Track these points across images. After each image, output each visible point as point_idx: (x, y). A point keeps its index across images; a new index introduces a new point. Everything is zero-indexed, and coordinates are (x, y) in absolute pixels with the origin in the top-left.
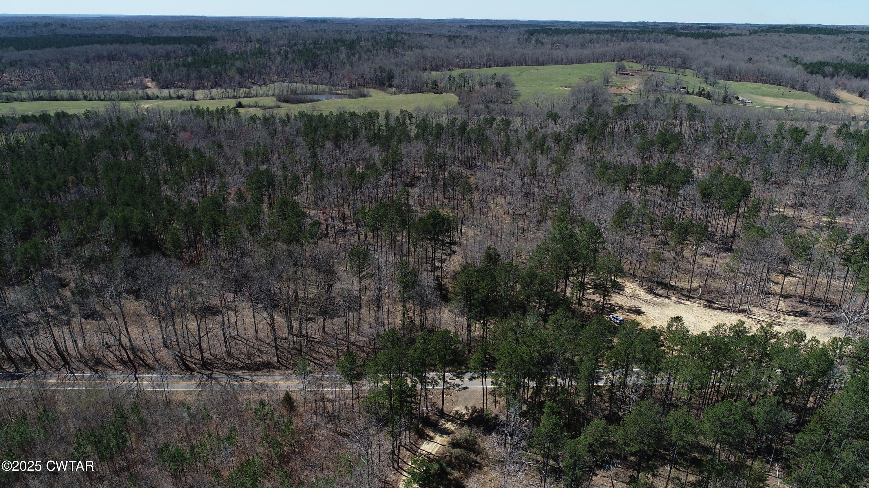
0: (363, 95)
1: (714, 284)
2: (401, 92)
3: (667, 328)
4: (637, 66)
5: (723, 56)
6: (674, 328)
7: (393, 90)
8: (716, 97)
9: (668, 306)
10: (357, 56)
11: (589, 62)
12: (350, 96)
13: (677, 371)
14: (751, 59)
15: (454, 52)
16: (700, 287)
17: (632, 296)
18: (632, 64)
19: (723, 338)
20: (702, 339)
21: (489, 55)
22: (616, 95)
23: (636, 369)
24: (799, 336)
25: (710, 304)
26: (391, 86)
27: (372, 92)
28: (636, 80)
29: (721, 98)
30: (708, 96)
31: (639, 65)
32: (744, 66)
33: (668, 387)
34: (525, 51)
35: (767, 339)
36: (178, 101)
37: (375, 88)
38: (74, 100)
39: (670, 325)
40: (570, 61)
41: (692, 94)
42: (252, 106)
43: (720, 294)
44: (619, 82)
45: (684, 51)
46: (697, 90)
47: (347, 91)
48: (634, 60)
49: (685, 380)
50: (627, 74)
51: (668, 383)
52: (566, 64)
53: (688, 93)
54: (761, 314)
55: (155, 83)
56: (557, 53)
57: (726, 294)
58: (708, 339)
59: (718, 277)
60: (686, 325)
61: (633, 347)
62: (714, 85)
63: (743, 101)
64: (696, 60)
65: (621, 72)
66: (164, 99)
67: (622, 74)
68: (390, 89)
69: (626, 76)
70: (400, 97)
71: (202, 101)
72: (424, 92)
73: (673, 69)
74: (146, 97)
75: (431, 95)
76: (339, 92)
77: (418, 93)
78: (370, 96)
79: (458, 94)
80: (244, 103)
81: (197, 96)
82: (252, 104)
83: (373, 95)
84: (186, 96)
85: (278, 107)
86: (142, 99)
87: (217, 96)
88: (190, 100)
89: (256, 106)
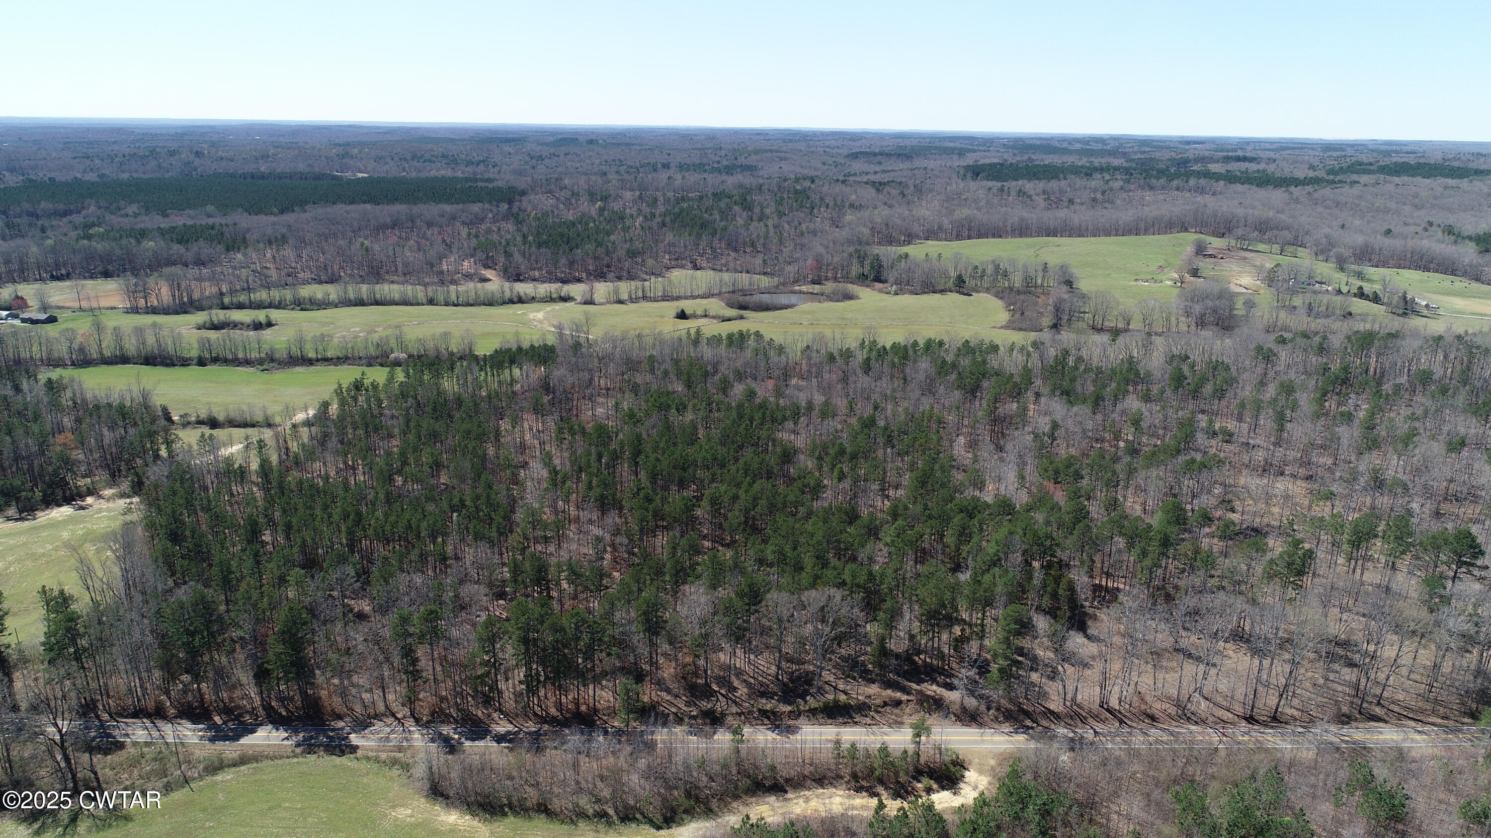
0: (847, 296)
2: (905, 292)
5: (1342, 225)
7: (890, 287)
12: (830, 298)
14: (1389, 231)
26: (878, 280)
28: (1236, 268)
30: (1376, 300)
31: (1217, 239)
36: (569, 305)
37: (852, 283)
38: (411, 304)
41: (1348, 294)
42: (702, 316)
44: (1210, 270)
50: (1216, 256)
52: (1094, 236)
53: (1340, 293)
65: (1202, 252)
67: (1205, 256)
68: (878, 285)
69: (1213, 260)
70: (907, 300)
71: (609, 306)
72: (942, 291)
73: (1276, 248)
74: (516, 299)
75: (954, 297)
76: (804, 288)
77: (934, 292)
78: (858, 298)
79: (997, 295)
80: (688, 312)
81: (597, 298)
82: (699, 313)
83: (861, 295)
84: (579, 298)
85: (742, 318)
86: (511, 302)
87: (625, 296)
88: (585, 303)
89: (706, 316)
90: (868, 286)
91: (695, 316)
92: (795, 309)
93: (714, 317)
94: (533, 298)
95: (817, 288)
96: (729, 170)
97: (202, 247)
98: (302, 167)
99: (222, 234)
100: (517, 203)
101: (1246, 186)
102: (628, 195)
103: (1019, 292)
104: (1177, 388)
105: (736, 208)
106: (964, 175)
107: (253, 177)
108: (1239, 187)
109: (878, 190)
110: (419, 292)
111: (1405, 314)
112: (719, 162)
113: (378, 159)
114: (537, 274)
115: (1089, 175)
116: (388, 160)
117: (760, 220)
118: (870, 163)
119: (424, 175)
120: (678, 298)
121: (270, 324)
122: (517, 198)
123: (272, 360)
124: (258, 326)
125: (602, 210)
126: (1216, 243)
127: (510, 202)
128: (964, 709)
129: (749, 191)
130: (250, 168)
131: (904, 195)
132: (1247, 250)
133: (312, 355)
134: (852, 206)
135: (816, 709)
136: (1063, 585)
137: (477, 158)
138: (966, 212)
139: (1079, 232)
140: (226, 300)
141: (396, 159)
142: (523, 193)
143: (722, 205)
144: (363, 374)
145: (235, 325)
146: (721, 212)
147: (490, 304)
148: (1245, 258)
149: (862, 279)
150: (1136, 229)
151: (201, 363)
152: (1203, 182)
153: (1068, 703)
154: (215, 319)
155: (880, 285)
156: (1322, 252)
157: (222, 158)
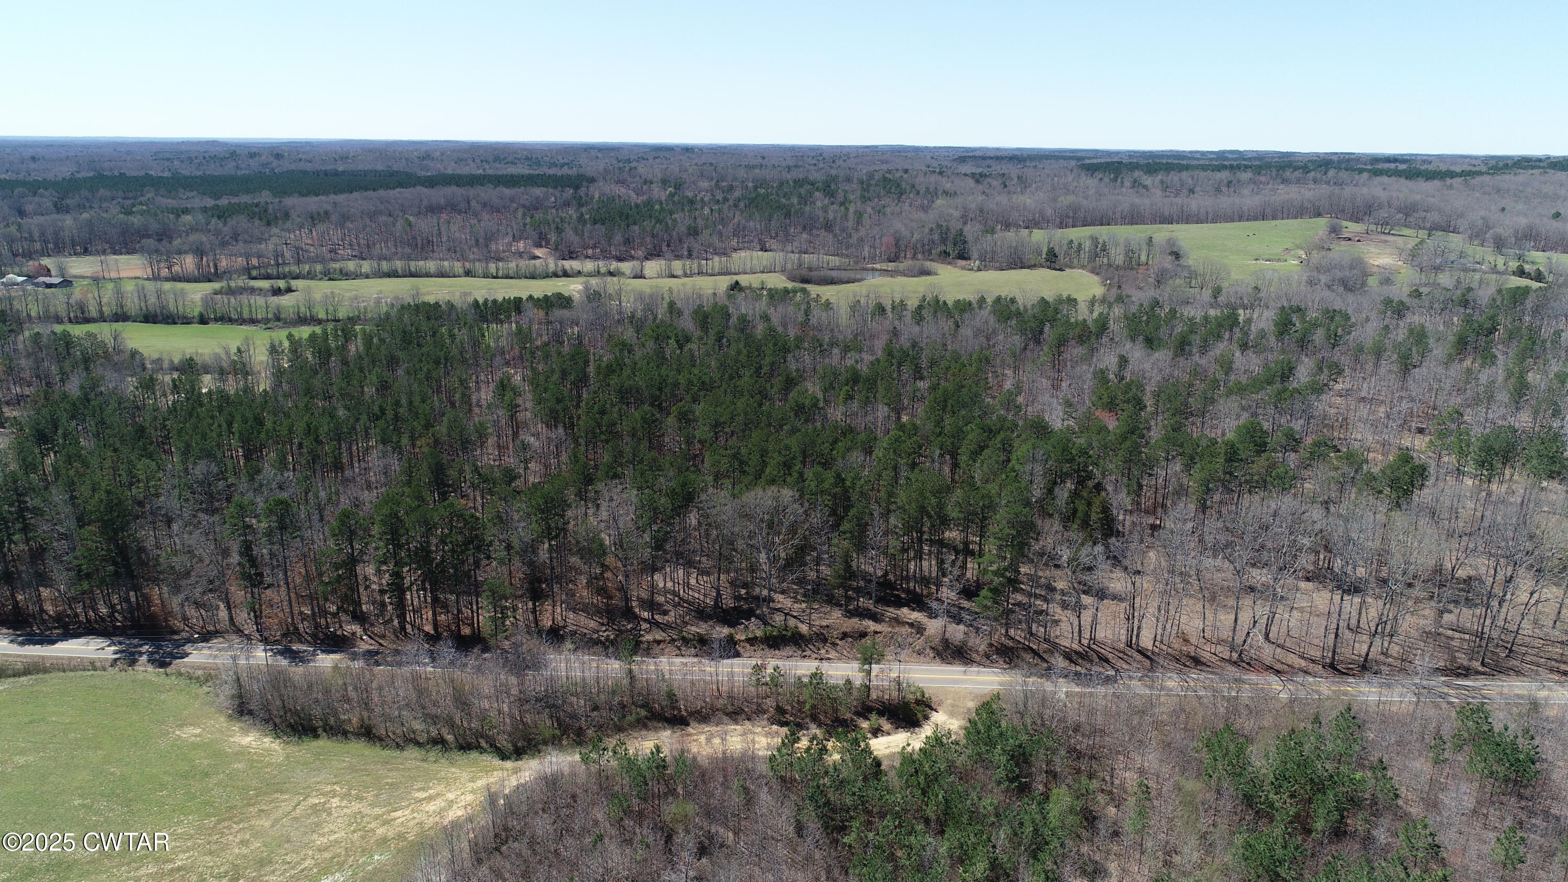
0: (926, 272)
2: (989, 268)
7: (975, 264)
12: (900, 274)
26: (963, 258)
28: (1373, 250)
36: (618, 278)
37: (931, 261)
38: (447, 276)
41: (1505, 273)
48: (1340, 216)
50: (1349, 239)
55: (544, 251)
62: (1521, 257)
65: (1336, 235)
66: (590, 275)
67: (1340, 239)
69: (1349, 241)
70: (989, 274)
71: (659, 280)
72: (1031, 267)
73: (1422, 232)
74: (560, 273)
75: (1045, 272)
76: (878, 266)
77: (1022, 268)
78: (936, 274)
79: (1094, 271)
80: (744, 285)
81: (647, 272)
82: (755, 286)
83: (940, 271)
84: (628, 272)
86: (556, 275)
87: (679, 272)
88: (635, 277)
90: (949, 263)
91: (750, 288)
92: (862, 283)
94: (579, 272)
95: (891, 266)
97: (240, 222)
98: (380, 167)
99: (266, 211)
100: (584, 189)
101: (1394, 178)
102: (705, 184)
103: (1118, 268)
104: (1281, 334)
105: (817, 194)
108: (1385, 179)
109: (978, 181)
110: (458, 267)
113: (459, 161)
114: (590, 252)
116: (470, 162)
117: (842, 204)
119: (501, 173)
120: (736, 274)
121: (289, 291)
122: (585, 184)
123: (278, 319)
124: (277, 292)
125: (672, 195)
126: (1352, 228)
127: (577, 188)
128: (946, 643)
129: (834, 179)
131: (1006, 186)
132: (1388, 234)
133: (321, 315)
134: (946, 193)
135: (756, 638)
136: (1096, 508)
137: (561, 161)
138: (1071, 198)
139: (1198, 219)
142: (592, 180)
143: (803, 191)
145: (253, 290)
146: (800, 196)
147: (533, 277)
148: (1386, 241)
149: (945, 257)
150: (1261, 215)
151: (203, 321)
152: (1343, 175)
153: (1085, 642)
155: (963, 263)
156: (1477, 236)
157: (300, 160)
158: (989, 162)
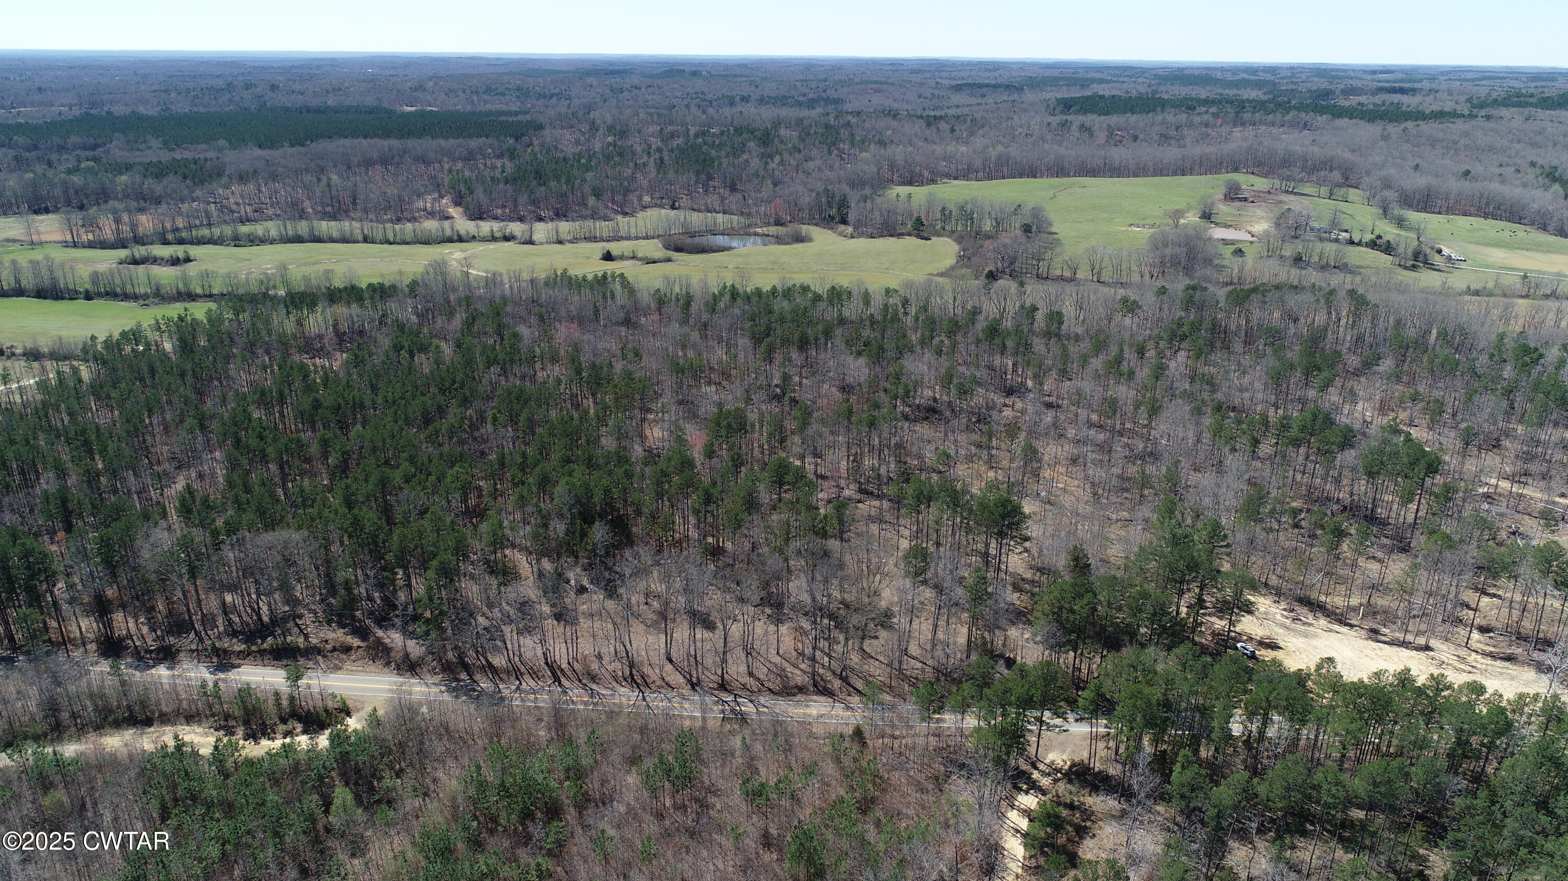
0: (800, 239)
1: (1381, 601)
2: (861, 235)
3: (1316, 671)
4: (1261, 183)
5: (1417, 165)
6: (1324, 671)
7: (850, 229)
8: (1401, 250)
9: (1315, 636)
10: (777, 159)
11: (1175, 174)
12: (779, 240)
13: (1328, 722)
14: (1467, 173)
15: (939, 149)
16: (1361, 605)
17: (1266, 617)
18: (1253, 179)
19: (1385, 687)
20: (1358, 688)
21: (999, 157)
22: (1225, 242)
23: (1276, 718)
24: (1478, 689)
25: (1374, 635)
26: (844, 222)
27: (816, 232)
28: (1259, 212)
29: (1410, 252)
30: (1388, 249)
31: (1264, 180)
32: (1454, 185)
33: (1316, 740)
34: (1062, 151)
35: (1438, 690)
36: (506, 244)
37: (816, 225)
38: (348, 242)
39: (1319, 667)
40: (1140, 171)
41: (1359, 244)
42: (628, 258)
43: (1389, 617)
44: (1230, 215)
45: (1347, 155)
46: (1368, 237)
47: (773, 230)
48: (1256, 170)
49: (1337, 734)
50: (1245, 200)
51: (1317, 736)
52: (1135, 176)
53: (1351, 242)
54: (1444, 651)
55: (460, 209)
56: (1119, 154)
57: (1397, 617)
58: (1366, 687)
59: (1387, 590)
60: (1339, 668)
61: (1275, 693)
62: (1400, 222)
63: (1449, 258)
64: (1368, 173)
65: (1233, 195)
66: (484, 240)
67: (1233, 199)
68: (842, 227)
69: (1242, 203)
70: (862, 243)
71: (546, 246)
72: (900, 235)
73: (1324, 191)
74: (454, 238)
75: (912, 241)
76: (764, 230)
77: (891, 236)
78: (812, 240)
79: (958, 240)
80: (615, 253)
81: (538, 236)
82: (626, 254)
84: (520, 237)
85: (669, 260)
86: (450, 240)
87: (563, 236)
88: (521, 242)
89: (633, 258)
91: (622, 258)
92: (732, 252)
93: (640, 259)
94: (474, 237)
95: (776, 230)
96: (811, 104)
98: (370, 101)
100: (526, 139)
103: (979, 237)
106: (1054, 109)
107: (309, 111)
111: (1414, 268)
112: (805, 95)
113: (450, 92)
114: (502, 209)
115: (1191, 108)
116: (460, 93)
118: (972, 95)
119: (482, 108)
121: (188, 260)
122: (532, 132)
124: (176, 262)
126: (1259, 185)
127: (520, 137)
130: (315, 102)
132: (1292, 193)
133: (199, 291)
135: (268, 650)
140: (170, 237)
141: (468, 92)
142: (543, 127)
144: (186, 309)
145: (155, 260)
147: (427, 242)
148: (1280, 202)
150: (1181, 169)
151: (90, 297)
154: (137, 255)
157: (293, 92)
158: (984, 90)
